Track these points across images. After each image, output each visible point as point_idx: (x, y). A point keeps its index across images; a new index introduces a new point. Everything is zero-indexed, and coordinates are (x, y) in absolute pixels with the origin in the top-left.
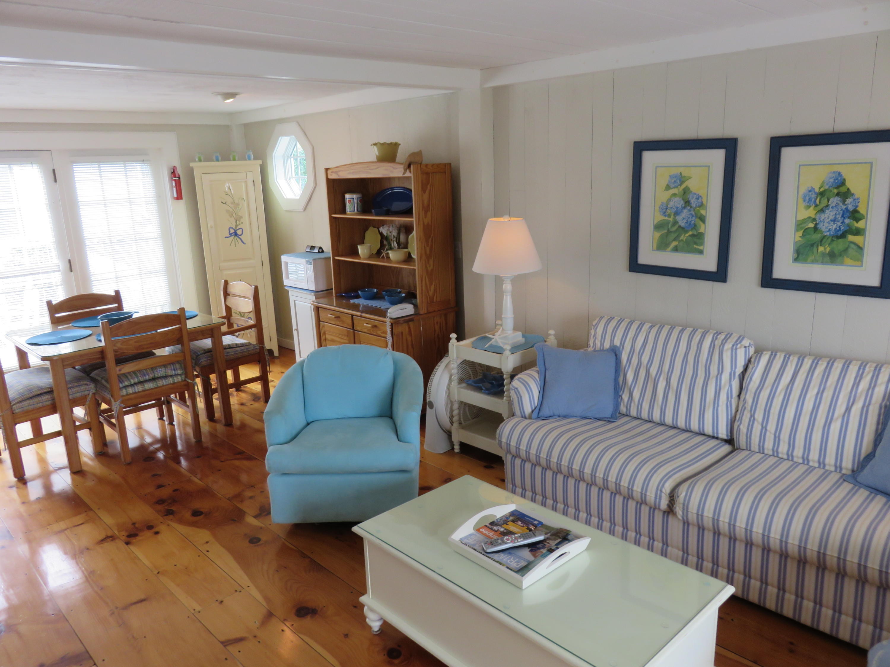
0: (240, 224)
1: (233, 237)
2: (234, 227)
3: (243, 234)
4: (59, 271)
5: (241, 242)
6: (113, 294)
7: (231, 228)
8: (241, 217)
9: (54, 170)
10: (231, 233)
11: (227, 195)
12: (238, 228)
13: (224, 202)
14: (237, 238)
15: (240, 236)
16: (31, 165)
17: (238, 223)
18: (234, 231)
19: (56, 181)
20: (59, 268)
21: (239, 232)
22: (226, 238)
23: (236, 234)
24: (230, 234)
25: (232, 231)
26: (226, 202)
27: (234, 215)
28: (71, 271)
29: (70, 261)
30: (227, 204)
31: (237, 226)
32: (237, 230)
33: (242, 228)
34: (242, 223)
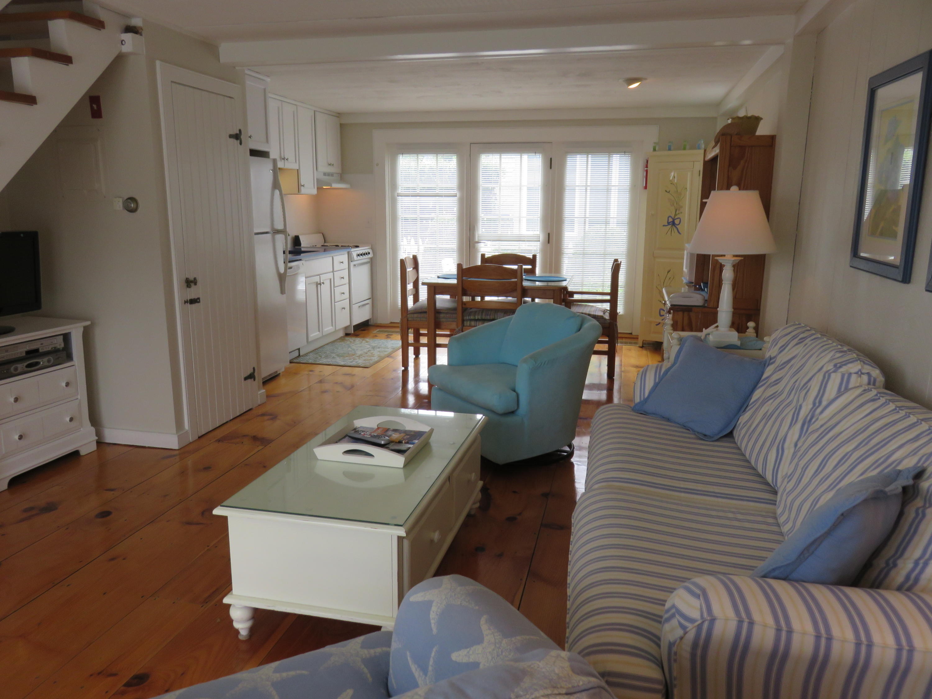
0: (679, 214)
1: (670, 226)
2: (673, 216)
3: (681, 223)
4: (539, 241)
5: (677, 232)
6: (531, 257)
7: (670, 216)
8: (682, 207)
9: (551, 159)
10: (669, 221)
11: (671, 184)
12: (676, 217)
13: (668, 191)
14: (674, 227)
15: (677, 226)
16: (534, 154)
17: (677, 212)
18: (672, 220)
19: (551, 168)
20: (539, 239)
21: (677, 222)
22: (664, 227)
23: (673, 224)
24: (669, 223)
25: (671, 220)
26: (669, 191)
27: (675, 204)
28: (549, 243)
29: (549, 234)
30: (670, 192)
31: (675, 215)
32: (675, 219)
33: (681, 218)
34: (681, 213)
